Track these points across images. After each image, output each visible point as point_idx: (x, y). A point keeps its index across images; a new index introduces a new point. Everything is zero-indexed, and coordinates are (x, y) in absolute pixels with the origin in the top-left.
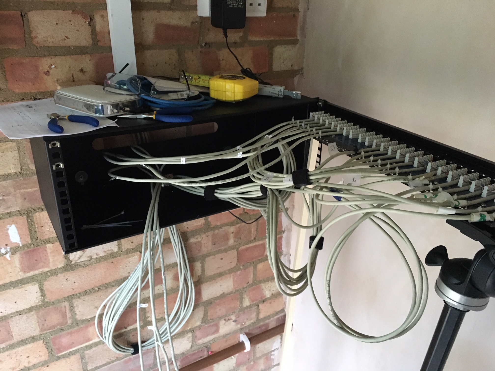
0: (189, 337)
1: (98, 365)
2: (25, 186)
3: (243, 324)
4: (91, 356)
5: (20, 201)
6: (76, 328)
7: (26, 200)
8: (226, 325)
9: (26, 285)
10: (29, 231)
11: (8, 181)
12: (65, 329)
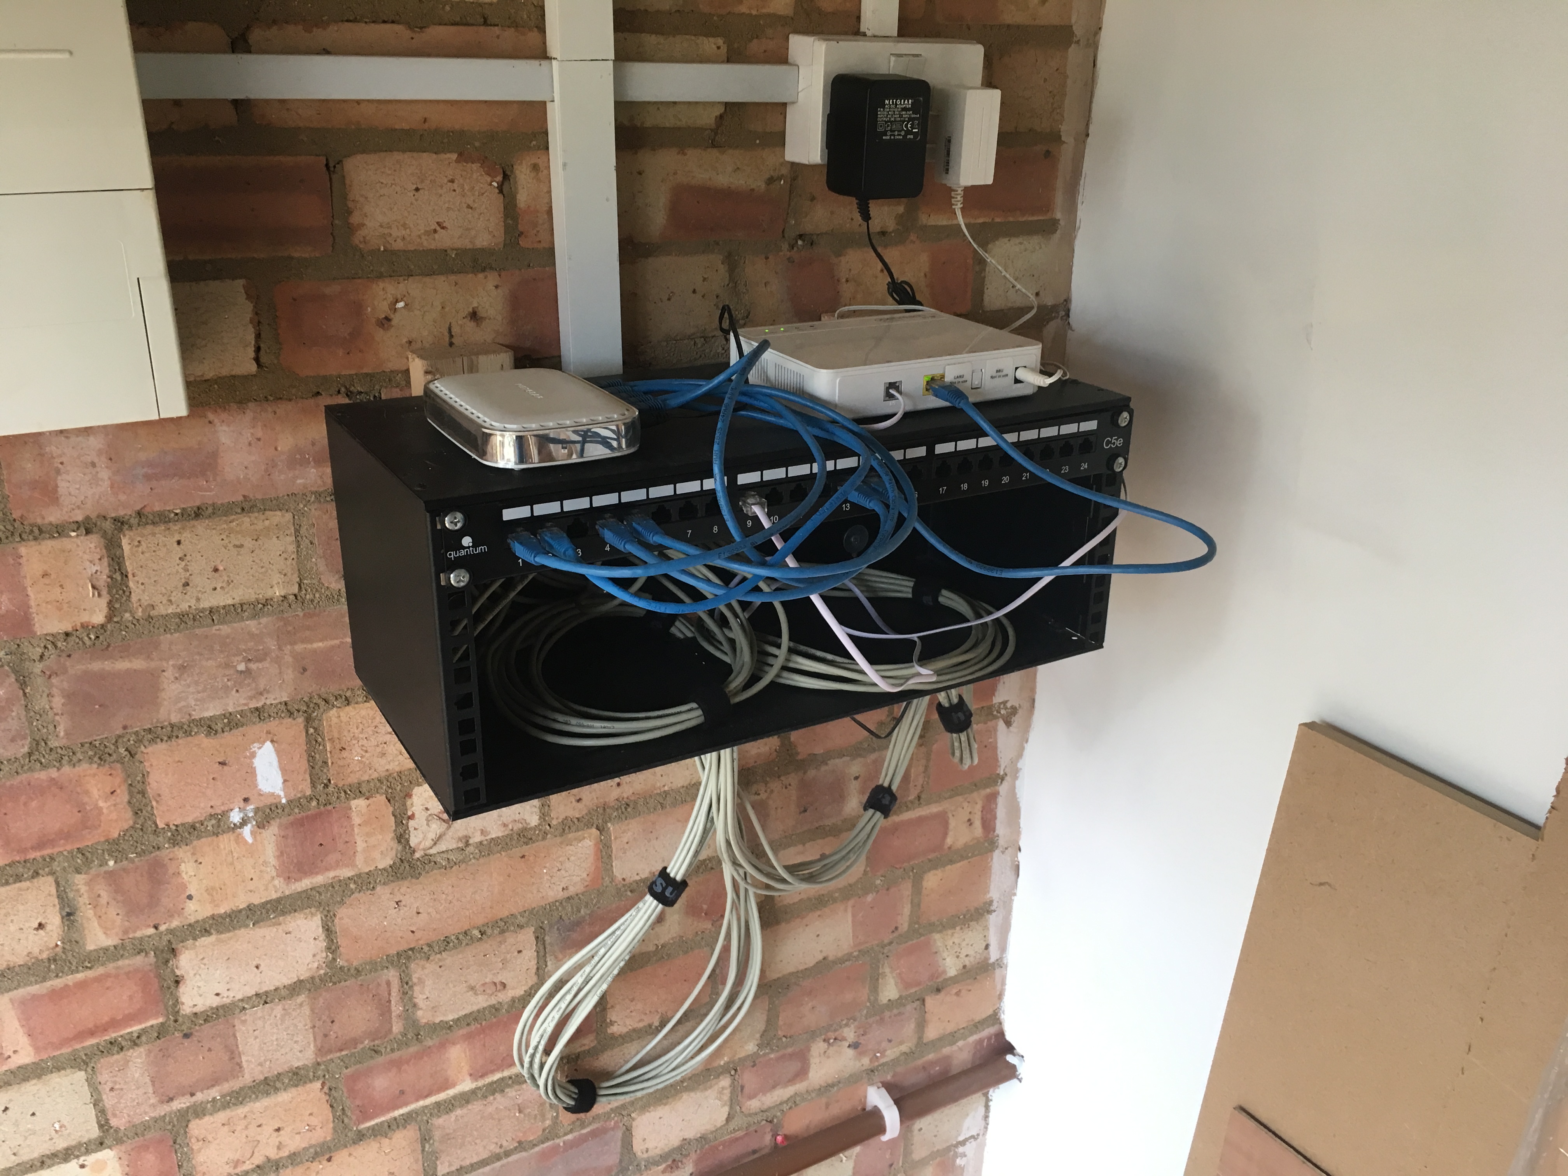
0: (723, 1088)
1: (467, 1162)
2: (308, 633)
3: (878, 1055)
4: (448, 1134)
5: (290, 675)
6: (413, 1049)
7: (308, 673)
8: (828, 1057)
9: (289, 918)
10: (309, 761)
11: (264, 620)
12: (383, 1051)
